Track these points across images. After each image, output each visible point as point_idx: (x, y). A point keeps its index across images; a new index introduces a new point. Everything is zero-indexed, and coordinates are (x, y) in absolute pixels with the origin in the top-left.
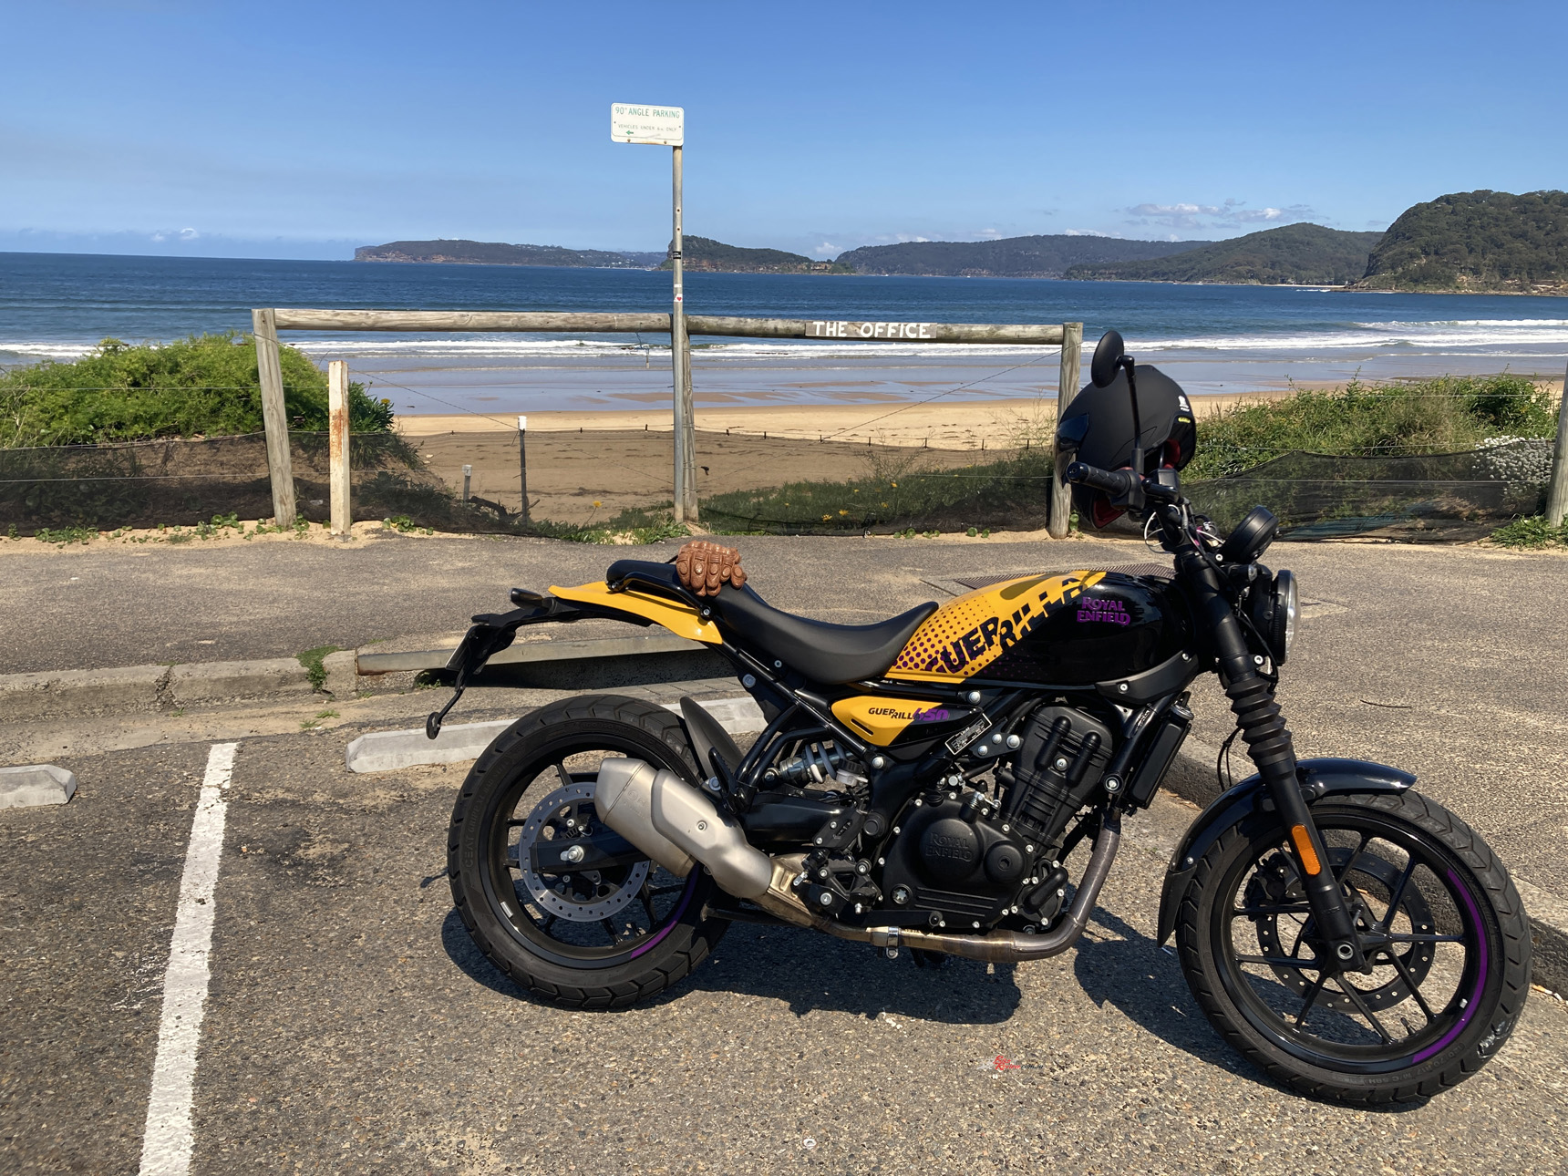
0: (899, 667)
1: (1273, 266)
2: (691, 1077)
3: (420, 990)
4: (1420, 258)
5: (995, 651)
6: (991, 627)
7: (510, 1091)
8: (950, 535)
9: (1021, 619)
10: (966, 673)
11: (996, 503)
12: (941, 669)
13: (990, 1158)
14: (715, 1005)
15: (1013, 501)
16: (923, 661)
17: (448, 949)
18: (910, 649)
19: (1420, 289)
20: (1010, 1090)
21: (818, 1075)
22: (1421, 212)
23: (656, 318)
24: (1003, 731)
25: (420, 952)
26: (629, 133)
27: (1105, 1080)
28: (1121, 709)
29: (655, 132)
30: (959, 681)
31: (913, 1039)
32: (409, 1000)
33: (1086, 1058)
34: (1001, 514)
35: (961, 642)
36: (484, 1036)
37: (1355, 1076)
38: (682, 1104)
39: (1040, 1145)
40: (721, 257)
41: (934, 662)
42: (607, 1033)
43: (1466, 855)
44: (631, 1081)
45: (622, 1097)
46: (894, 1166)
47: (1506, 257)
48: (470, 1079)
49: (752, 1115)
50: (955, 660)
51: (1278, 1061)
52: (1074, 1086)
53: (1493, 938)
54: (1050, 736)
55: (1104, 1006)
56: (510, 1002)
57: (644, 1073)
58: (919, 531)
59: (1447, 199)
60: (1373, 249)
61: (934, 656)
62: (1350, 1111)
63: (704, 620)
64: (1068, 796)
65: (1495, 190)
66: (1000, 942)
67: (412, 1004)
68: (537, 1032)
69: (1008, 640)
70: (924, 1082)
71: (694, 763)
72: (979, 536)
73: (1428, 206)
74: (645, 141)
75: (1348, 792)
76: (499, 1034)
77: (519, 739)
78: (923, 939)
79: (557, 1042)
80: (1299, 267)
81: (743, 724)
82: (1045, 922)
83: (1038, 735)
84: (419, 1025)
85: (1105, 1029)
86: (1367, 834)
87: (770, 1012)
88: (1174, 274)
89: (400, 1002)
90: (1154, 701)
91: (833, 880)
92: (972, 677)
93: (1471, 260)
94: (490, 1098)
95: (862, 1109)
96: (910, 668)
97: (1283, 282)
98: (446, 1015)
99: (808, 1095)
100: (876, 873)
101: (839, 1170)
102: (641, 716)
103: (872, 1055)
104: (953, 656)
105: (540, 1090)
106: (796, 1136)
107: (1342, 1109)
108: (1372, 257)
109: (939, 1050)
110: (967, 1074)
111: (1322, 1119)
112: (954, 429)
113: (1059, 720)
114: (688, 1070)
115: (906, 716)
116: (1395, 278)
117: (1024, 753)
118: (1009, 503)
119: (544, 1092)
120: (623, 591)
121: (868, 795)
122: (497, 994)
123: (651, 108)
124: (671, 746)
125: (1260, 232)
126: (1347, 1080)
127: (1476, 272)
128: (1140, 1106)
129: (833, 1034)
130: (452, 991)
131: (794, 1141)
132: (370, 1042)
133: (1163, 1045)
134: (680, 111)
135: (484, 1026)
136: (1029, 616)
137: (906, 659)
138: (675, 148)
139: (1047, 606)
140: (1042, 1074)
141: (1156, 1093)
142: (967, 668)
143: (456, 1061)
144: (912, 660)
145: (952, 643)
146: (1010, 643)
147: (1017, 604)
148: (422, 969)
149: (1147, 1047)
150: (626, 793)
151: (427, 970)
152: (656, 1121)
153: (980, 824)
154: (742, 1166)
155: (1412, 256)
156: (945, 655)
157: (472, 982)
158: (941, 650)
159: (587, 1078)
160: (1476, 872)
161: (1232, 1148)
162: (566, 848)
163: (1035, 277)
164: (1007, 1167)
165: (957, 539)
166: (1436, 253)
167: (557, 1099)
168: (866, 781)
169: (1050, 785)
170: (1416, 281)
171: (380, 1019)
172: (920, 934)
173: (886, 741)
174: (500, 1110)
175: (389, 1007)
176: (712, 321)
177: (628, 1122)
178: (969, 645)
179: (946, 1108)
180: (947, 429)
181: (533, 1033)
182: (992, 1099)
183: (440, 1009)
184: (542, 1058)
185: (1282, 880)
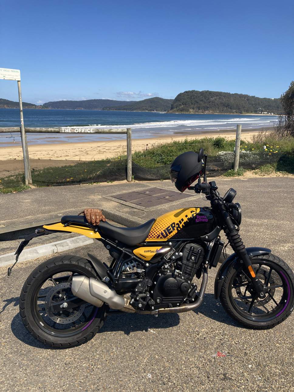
0: (149, 238)
1: (151, 107)
2: (109, 363)
3: (14, 353)
4: (182, 105)
5: (175, 232)
6: (173, 225)
7: (59, 382)
8: (102, 183)
9: (181, 223)
10: (168, 238)
11: (114, 174)
12: (161, 238)
13: (195, 367)
14: (104, 337)
15: (118, 173)
16: (156, 236)
17: (16, 337)
18: (152, 233)
19: (182, 113)
20: (189, 345)
21: (141, 353)
22: (181, 95)
23: (16, 128)
24: (178, 252)
25: (8, 340)
26: (4, 76)
27: (209, 336)
28: (206, 243)
29: (12, 77)
30: (166, 240)
31: (160, 335)
32: (12, 358)
33: (202, 331)
34: (115, 177)
35: (166, 230)
36: (42, 365)
37: (264, 322)
38: (110, 372)
39: (204, 360)
40: (10, 104)
41: (159, 236)
42: (78, 354)
43: (284, 267)
44: (92, 369)
45: (92, 375)
46: (173, 377)
47: (199, 105)
48: (44, 381)
49: (130, 371)
50: (165, 235)
51: (247, 322)
52: (203, 339)
53: (291, 285)
54: (190, 251)
55: (199, 314)
56: (45, 351)
57: (95, 365)
58: (94, 182)
59: (186, 92)
60: (172, 103)
61: (159, 234)
62: (263, 331)
63: (95, 232)
64: (195, 266)
65: (196, 90)
66: (184, 307)
67: (14, 359)
68: (58, 359)
69: (179, 228)
70: (169, 348)
71: (95, 273)
72: (110, 183)
73: (183, 93)
74: (9, 79)
75: (257, 256)
76: (46, 363)
77: (40, 273)
78: (164, 310)
79: (65, 361)
80: (156, 107)
81: (72, 246)
82: (193, 300)
83: (186, 251)
84: (19, 366)
85: (202, 321)
86: (261, 265)
87: (119, 335)
88: (128, 109)
89: (9, 359)
90: (213, 239)
91: (141, 300)
92: (169, 239)
93: (192, 106)
94: (53, 386)
95: (158, 361)
96: (153, 238)
97: (153, 111)
98: (26, 360)
99: (142, 360)
100: (151, 295)
101: (161, 382)
102: (77, 261)
103: (152, 343)
104: (164, 234)
105: (67, 379)
106: (145, 374)
107: (261, 330)
108: (172, 105)
109: (167, 337)
110: (177, 343)
111: (258, 334)
112: (81, 149)
113: (191, 247)
114: (107, 361)
115: (154, 252)
116: (177, 110)
117: (183, 257)
118: (117, 174)
119: (69, 380)
120: (68, 226)
121: (144, 274)
122: (39, 349)
123: (10, 70)
124: (87, 269)
125: (147, 99)
126: (262, 324)
127: (193, 109)
128: (220, 341)
129: (139, 339)
130: (25, 351)
131: (145, 376)
132: (6, 376)
133: (217, 323)
134: (19, 71)
135: (40, 361)
136: (184, 222)
137: (151, 236)
138: (18, 81)
139: (188, 219)
140: (194, 338)
141: (222, 337)
142: (168, 237)
143: (37, 376)
144: (153, 236)
145: (163, 230)
146: (179, 229)
147: (179, 218)
148: (11, 345)
149: (214, 324)
150: (81, 286)
151: (13, 345)
152: (105, 380)
153: (177, 278)
154: (135, 389)
155: (180, 105)
156: (162, 234)
157: (30, 347)
158: (161, 233)
159: (79, 371)
160: (286, 270)
161: (245, 348)
162: (62, 304)
163: (95, 110)
164: (200, 369)
165: (105, 184)
166: (185, 104)
167: (74, 381)
168: (145, 270)
169: (191, 264)
170: (181, 111)
171: (6, 367)
172: (163, 309)
173: (149, 259)
174: (58, 389)
175: (7, 362)
176: (32, 129)
177: (98, 383)
178: (168, 231)
179: (177, 355)
180: (80, 150)
181: (56, 360)
182: (187, 349)
183: (24, 359)
184: (63, 368)
185: (241, 277)
